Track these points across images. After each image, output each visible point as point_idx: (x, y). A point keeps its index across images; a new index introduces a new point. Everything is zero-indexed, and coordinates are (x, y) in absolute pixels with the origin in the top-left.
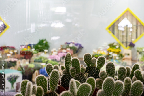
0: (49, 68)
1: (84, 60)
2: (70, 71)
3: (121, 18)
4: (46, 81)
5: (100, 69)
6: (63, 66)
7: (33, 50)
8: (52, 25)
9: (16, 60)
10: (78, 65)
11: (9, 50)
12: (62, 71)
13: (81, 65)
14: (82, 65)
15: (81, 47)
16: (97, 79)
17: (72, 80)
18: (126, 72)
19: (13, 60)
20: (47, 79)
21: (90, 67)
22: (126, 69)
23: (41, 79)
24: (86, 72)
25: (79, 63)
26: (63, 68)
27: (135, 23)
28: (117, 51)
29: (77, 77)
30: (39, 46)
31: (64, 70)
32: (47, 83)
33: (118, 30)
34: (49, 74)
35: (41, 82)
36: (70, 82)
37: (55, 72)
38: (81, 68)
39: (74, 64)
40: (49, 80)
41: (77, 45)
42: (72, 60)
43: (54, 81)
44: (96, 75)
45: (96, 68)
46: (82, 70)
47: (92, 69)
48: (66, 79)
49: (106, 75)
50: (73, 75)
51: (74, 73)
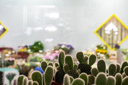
0: (44, 65)
1: (77, 58)
2: (63, 68)
3: (107, 22)
4: (42, 77)
5: (91, 66)
6: (57, 63)
7: (29, 51)
8: (46, 29)
9: (14, 59)
10: (71, 62)
11: (8, 51)
12: (56, 68)
13: (74, 62)
15: (72, 48)
16: (89, 75)
17: (66, 75)
18: (116, 69)
19: (11, 59)
20: (42, 75)
22: (116, 66)
23: (36, 74)
24: (79, 68)
25: (72, 60)
26: (57, 65)
27: (120, 27)
28: (104, 51)
29: (70, 73)
30: (35, 47)
31: (58, 67)
32: (42, 79)
33: (105, 34)
34: (44, 70)
35: (36, 78)
36: (64, 77)
37: (50, 68)
38: (74, 65)
39: (67, 61)
40: (44, 76)
41: (68, 46)
42: (66, 57)
43: (49, 77)
44: (88, 72)
45: (88, 65)
46: (75, 67)
47: (84, 66)
48: (60, 75)
49: (98, 72)
50: (66, 71)
51: (68, 70)
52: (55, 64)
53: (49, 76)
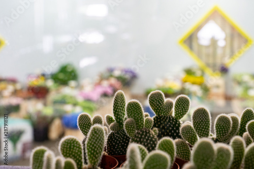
0: (84, 122)
1: (151, 104)
2: (124, 127)
4: (81, 148)
5: (180, 120)
6: (110, 115)
10: (139, 114)
12: (109, 127)
13: (144, 114)
14: (147, 113)
16: (177, 140)
18: (231, 125)
21: (160, 117)
22: (230, 119)
23: (70, 143)
24: (154, 126)
25: (141, 110)
26: (110, 121)
29: (138, 137)
30: (61, 76)
31: (112, 124)
32: (83, 151)
35: (70, 151)
37: (98, 129)
38: (146, 120)
39: (131, 112)
40: (86, 145)
42: (128, 104)
43: (95, 147)
44: (173, 132)
45: (173, 118)
46: (148, 123)
47: (166, 121)
48: (117, 140)
49: (194, 132)
50: (130, 132)
51: (133, 130)
52: (105, 118)
53: (95, 145)
